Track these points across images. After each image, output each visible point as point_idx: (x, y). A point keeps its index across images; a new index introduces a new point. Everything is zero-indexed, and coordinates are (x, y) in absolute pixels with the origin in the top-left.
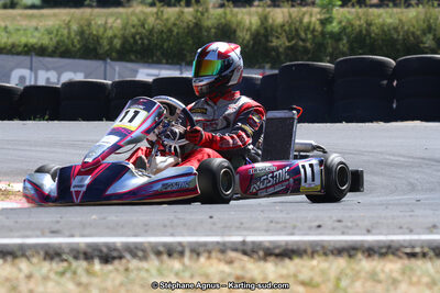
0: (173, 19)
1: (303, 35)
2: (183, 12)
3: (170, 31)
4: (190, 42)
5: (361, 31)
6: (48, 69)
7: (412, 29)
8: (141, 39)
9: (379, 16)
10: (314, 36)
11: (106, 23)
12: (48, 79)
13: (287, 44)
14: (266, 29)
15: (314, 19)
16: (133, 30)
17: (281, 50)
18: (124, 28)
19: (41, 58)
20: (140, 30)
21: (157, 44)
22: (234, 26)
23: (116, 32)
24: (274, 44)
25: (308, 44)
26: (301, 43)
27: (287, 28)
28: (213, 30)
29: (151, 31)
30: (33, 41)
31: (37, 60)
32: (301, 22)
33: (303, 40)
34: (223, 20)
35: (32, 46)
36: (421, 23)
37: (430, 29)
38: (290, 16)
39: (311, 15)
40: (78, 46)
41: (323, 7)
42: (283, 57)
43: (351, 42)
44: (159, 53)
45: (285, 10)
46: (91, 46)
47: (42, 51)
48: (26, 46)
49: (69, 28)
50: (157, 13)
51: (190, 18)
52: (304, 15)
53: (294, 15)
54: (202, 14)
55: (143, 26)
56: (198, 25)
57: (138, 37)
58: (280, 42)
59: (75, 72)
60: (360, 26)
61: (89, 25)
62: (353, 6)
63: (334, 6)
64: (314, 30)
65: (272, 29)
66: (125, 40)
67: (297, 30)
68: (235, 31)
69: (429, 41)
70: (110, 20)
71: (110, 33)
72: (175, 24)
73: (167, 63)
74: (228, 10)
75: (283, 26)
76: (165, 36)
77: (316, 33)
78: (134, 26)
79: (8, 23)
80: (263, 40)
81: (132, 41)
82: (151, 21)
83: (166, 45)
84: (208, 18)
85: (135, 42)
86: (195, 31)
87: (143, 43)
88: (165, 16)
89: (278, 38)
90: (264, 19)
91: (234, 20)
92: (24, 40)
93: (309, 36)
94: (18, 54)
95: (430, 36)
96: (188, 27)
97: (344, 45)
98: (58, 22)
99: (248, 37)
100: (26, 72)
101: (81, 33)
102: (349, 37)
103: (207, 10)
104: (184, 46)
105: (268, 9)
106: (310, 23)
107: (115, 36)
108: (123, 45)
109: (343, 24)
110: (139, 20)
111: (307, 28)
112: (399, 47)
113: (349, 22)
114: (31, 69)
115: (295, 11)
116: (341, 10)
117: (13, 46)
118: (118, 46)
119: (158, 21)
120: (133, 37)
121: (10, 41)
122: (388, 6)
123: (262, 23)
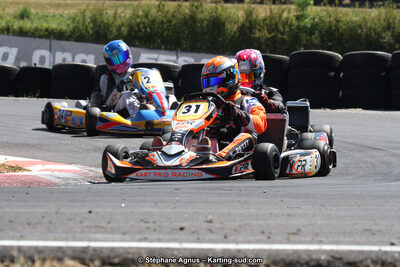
0: (172, 11)
1: (281, 28)
2: (180, 6)
3: (170, 22)
4: (186, 32)
5: (331, 27)
6: (64, 51)
7: (373, 26)
8: (145, 28)
9: (346, 14)
10: (291, 30)
11: (115, 14)
12: (64, 59)
13: (269, 36)
14: (250, 22)
15: (291, 16)
16: (138, 20)
17: (262, 40)
18: (131, 18)
19: (59, 42)
20: (144, 20)
21: (158, 33)
22: (223, 19)
23: (124, 21)
24: (257, 35)
25: (285, 37)
26: (280, 36)
27: (268, 22)
28: (205, 22)
29: (153, 22)
30: (53, 26)
31: (55, 43)
32: (280, 18)
33: (282, 34)
34: (214, 14)
35: (53, 30)
36: (382, 22)
37: (389, 27)
38: (271, 12)
39: (289, 12)
40: (91, 32)
41: (299, 5)
42: (264, 47)
43: (322, 36)
44: (159, 40)
45: (267, 7)
46: (102, 32)
47: (60, 36)
48: (47, 30)
49: (84, 16)
50: (159, 6)
51: (187, 11)
52: (283, 11)
53: (274, 12)
54: (197, 8)
55: (147, 16)
56: (193, 18)
57: (142, 26)
58: (262, 34)
59: (87, 54)
60: (330, 22)
61: (101, 14)
62: (325, 5)
63: (308, 4)
64: (291, 25)
65: (256, 23)
66: (131, 28)
67: (276, 24)
68: (224, 24)
69: (387, 37)
70: (119, 11)
71: (118, 22)
72: (173, 16)
73: (166, 49)
74: (219, 6)
75: (264, 20)
76: (165, 26)
77: (293, 28)
78: (138, 17)
79: (38, 11)
80: (248, 31)
81: (136, 28)
82: (153, 12)
83: (165, 34)
84: (202, 12)
85: (140, 30)
86: (190, 22)
87: (146, 31)
88: (166, 9)
89: (260, 30)
90: (249, 14)
91: (224, 14)
92: (45, 25)
93: (287, 29)
94: (41, 37)
95: (389, 33)
96: (184, 18)
97: (316, 39)
98: (74, 11)
99: (235, 29)
100: (46, 53)
101: (94, 21)
102: (320, 32)
103: (201, 5)
104: (181, 35)
105: (253, 6)
106: (288, 18)
107: (123, 25)
108: (129, 32)
109: (316, 20)
110: (144, 11)
111: (286, 23)
112: (362, 41)
113: (321, 19)
114: (50, 50)
115: (275, 8)
116: (314, 8)
117: (36, 30)
118: (125, 33)
119: (159, 13)
120: (138, 25)
121: (34, 26)
122: (354, 6)
123: (247, 17)
